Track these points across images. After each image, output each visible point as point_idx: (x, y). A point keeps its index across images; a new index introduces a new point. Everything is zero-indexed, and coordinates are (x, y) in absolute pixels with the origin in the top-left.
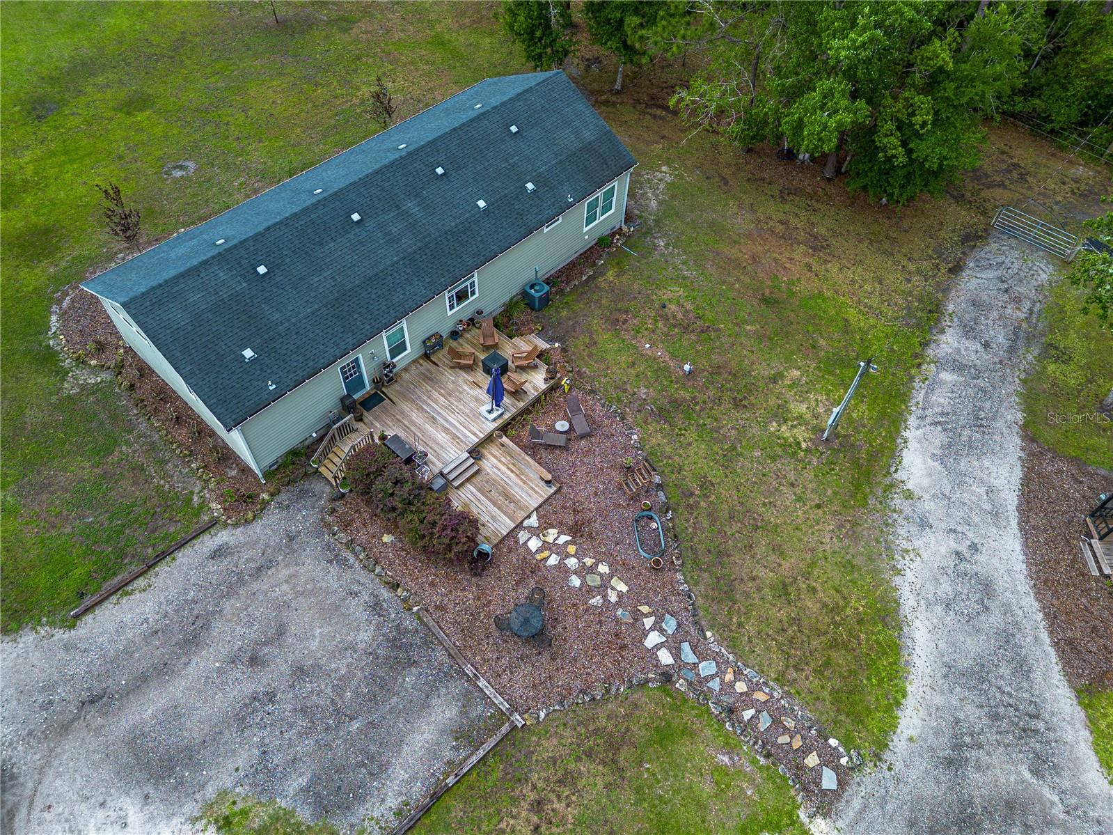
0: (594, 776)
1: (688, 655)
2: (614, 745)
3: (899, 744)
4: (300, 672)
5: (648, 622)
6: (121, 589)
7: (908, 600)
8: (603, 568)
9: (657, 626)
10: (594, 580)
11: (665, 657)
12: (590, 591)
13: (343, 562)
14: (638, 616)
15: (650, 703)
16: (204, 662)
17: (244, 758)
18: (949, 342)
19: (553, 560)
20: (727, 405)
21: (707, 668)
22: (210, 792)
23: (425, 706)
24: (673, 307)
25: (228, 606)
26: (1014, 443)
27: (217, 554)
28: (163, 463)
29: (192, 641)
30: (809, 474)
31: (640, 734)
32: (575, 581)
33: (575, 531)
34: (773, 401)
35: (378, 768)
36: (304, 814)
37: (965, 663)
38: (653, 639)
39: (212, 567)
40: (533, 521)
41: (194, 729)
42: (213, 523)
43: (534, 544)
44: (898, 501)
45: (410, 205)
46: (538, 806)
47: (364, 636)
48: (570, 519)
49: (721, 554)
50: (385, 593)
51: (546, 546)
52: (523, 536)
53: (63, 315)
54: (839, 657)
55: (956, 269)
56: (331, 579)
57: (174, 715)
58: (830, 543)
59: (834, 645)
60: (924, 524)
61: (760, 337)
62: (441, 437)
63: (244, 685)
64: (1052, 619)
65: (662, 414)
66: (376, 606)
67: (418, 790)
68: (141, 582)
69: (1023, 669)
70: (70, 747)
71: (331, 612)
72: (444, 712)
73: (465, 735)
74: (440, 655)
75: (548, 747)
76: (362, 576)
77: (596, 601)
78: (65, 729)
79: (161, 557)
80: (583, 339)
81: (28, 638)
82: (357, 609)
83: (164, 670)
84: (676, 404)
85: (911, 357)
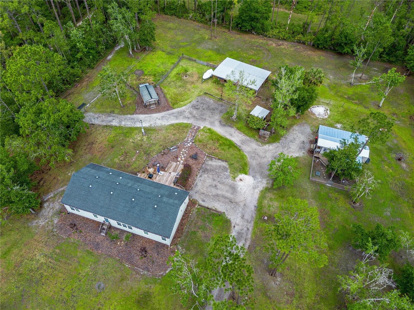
0: (209, 146)
1: (189, 141)
2: (204, 145)
3: (189, 122)
4: (214, 180)
5: (187, 146)
6: (215, 210)
7: (169, 123)
8: (182, 153)
9: (187, 145)
10: (184, 153)
11: (191, 143)
12: (186, 153)
13: (196, 185)
14: (186, 147)
15: (197, 143)
16: (220, 192)
17: (227, 180)
18: (115, 123)
19: (183, 158)
20: (142, 147)
21: (190, 139)
22: (232, 182)
23: (210, 165)
24: (121, 159)
25: (210, 194)
26: (135, 116)
27: (204, 201)
28: (192, 221)
29: (217, 195)
30: (153, 135)
31: (201, 143)
32: (185, 155)
33: (177, 158)
34: (139, 142)
35: (220, 166)
36: (229, 171)
37: (175, 118)
38: (189, 145)
39: (206, 200)
40: (178, 163)
41: (227, 188)
42: (199, 205)
43: (182, 161)
44: (153, 126)
46: (215, 150)
47: (206, 175)
48: (175, 159)
49: (172, 142)
50: (198, 176)
52: (181, 163)
53: (166, 270)
54: (181, 128)
55: (94, 125)
56: (199, 184)
57: (227, 191)
58: (164, 131)
59: (179, 129)
60: (155, 123)
61: (123, 146)
62: (169, 178)
63: (219, 186)
64: (164, 111)
65: (148, 154)
66: (201, 176)
67: (220, 161)
68: (213, 208)
69: (173, 113)
70: (237, 200)
71: (204, 181)
72: (210, 162)
73: (211, 159)
74: (203, 166)
75: (208, 151)
76: (197, 180)
77: (187, 152)
78: (236, 203)
79: (208, 208)
80: (135, 170)
81: (229, 217)
82: (202, 178)
83: (223, 196)
84: (145, 153)
85: (120, 128)
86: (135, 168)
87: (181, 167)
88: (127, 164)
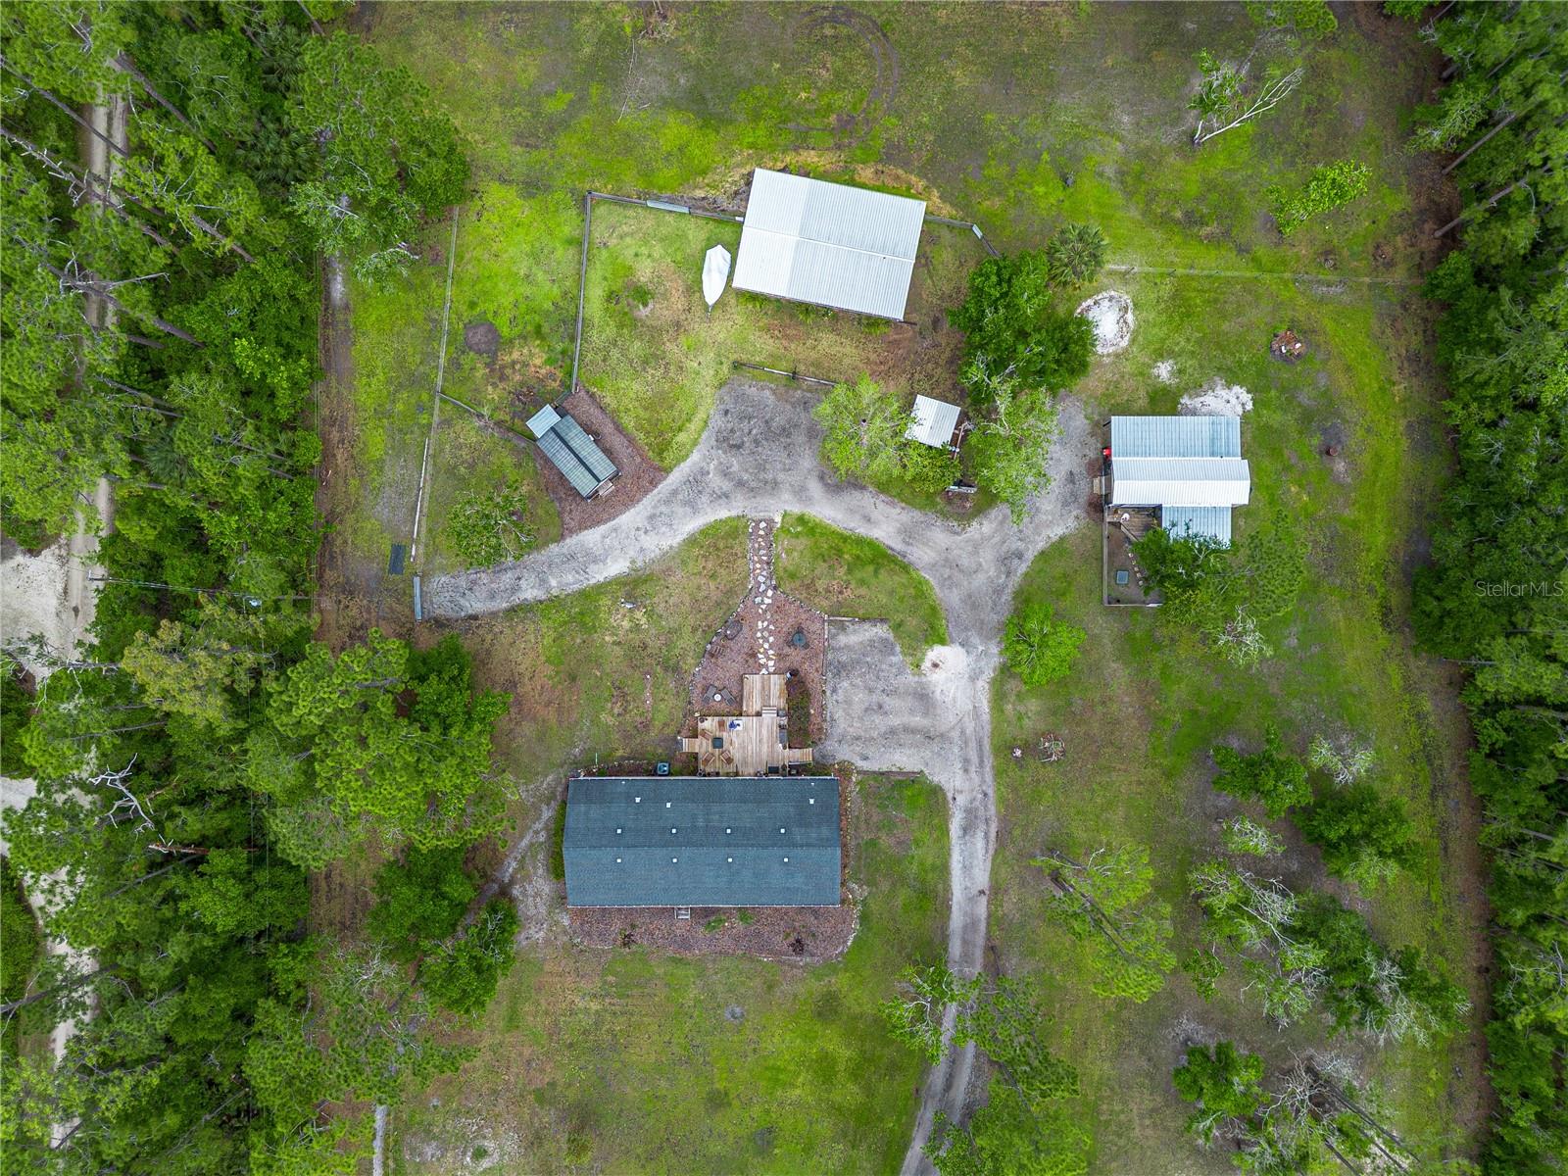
0: (821, 585)
1: (763, 587)
2: (808, 587)
3: (734, 513)
4: (871, 691)
5: (763, 607)
6: (900, 773)
7: (679, 539)
8: (759, 635)
9: (762, 602)
10: (766, 634)
11: (770, 593)
12: (771, 633)
13: (833, 720)
14: (765, 611)
15: (787, 586)
16: (895, 721)
17: (901, 679)
18: (530, 592)
19: (771, 652)
20: (649, 651)
21: (761, 579)
22: (916, 679)
23: (847, 646)
24: (616, 711)
25: (875, 734)
26: (571, 542)
27: (866, 758)
28: (858, 817)
29: (892, 731)
30: (656, 600)
31: (798, 583)
32: (771, 639)
33: (754, 655)
34: (631, 636)
35: (871, 642)
36: (898, 649)
37: (688, 509)
38: (768, 601)
39: (870, 755)
40: (764, 671)
41: (910, 702)
42: (858, 773)
43: (771, 663)
44: (639, 564)
45: (701, 823)
46: (841, 592)
47: (845, 684)
48: (751, 661)
49: (718, 604)
50: (828, 693)
51: (769, 659)
52: (772, 670)
53: (845, 942)
54: (721, 545)
55: (475, 617)
56: (839, 714)
57: (912, 712)
58: (679, 574)
59: (718, 549)
60: (642, 550)
61: (599, 666)
62: (764, 732)
63: (889, 702)
64: (646, 493)
65: (676, 669)
66: (834, 691)
67: (867, 626)
68: (894, 769)
69: (675, 493)
70: (943, 729)
71: (848, 702)
72: (843, 640)
73: (843, 628)
74: (830, 657)
75: (825, 603)
76: (830, 706)
77: (772, 627)
78: (942, 735)
79: (882, 774)
80: (667, 731)
81: (936, 779)
82: (840, 696)
83: (908, 730)
84: (666, 669)
85: (554, 602)
86: (666, 725)
87: (777, 683)
88: (638, 719)
